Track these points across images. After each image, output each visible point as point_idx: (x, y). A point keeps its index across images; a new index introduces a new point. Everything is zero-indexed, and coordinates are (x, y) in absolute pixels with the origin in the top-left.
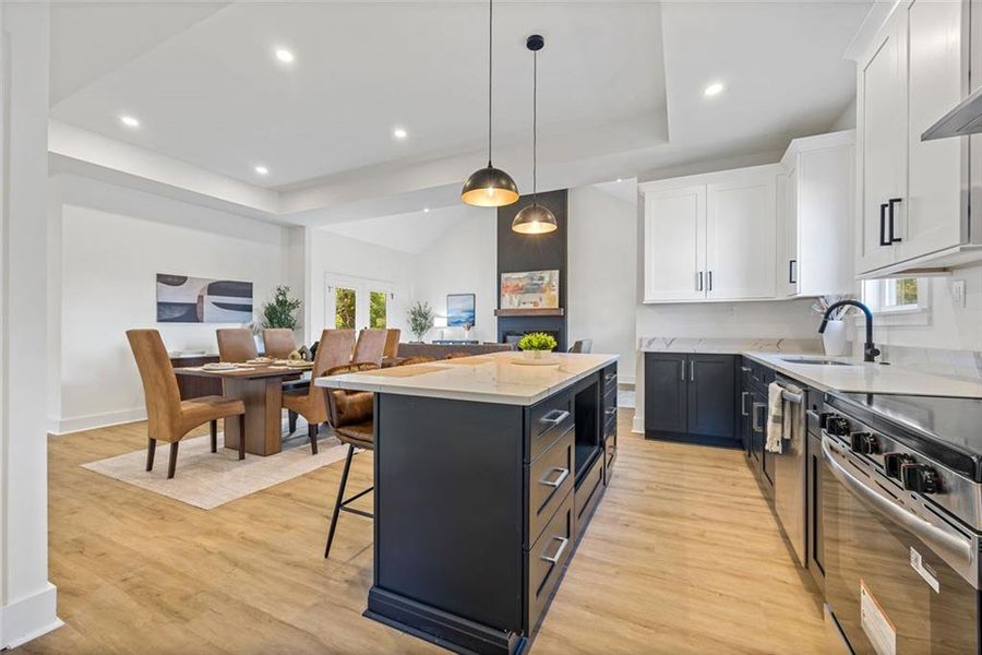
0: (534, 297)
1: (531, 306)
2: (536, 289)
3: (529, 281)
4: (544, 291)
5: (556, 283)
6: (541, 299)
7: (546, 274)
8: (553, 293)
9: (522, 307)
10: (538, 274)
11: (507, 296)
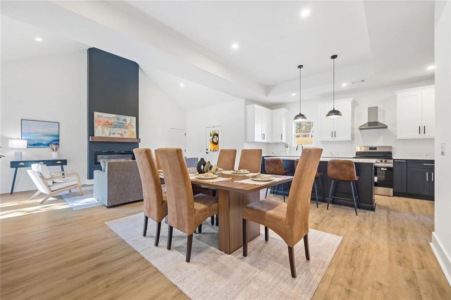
0: (121, 131)
1: (119, 136)
2: (121, 126)
3: (117, 121)
4: (127, 128)
5: (134, 124)
6: (125, 133)
7: (128, 118)
8: (133, 130)
9: (112, 136)
10: (122, 117)
11: (99, 127)
